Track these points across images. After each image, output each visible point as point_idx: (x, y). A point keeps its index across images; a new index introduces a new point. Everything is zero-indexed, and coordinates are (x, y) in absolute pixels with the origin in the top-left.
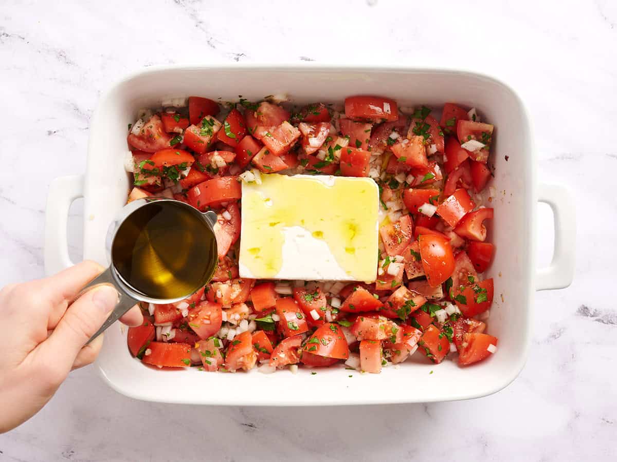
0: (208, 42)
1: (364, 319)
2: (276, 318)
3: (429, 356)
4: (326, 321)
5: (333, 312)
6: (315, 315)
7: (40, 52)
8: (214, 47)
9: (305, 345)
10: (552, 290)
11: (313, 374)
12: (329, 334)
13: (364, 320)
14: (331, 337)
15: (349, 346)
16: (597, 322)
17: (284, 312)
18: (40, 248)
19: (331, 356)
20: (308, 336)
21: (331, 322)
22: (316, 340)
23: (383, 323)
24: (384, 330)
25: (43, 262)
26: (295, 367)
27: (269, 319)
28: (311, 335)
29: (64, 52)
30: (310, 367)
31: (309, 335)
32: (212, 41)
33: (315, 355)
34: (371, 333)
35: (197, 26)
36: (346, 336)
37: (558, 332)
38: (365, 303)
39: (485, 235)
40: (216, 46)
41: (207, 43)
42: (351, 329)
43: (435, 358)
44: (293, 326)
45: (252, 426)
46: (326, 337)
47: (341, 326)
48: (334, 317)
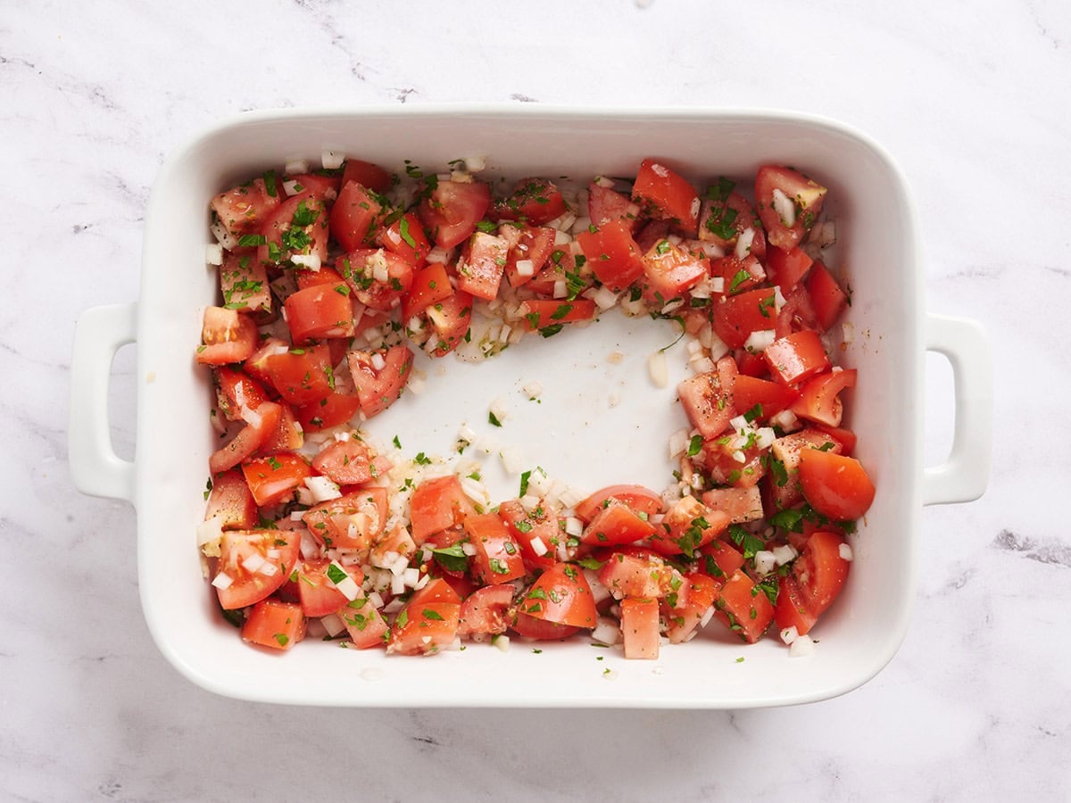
0: (354, 69)
1: (625, 557)
2: (469, 550)
3: (736, 628)
4: (558, 560)
5: (569, 544)
6: (539, 547)
7: (60, 89)
8: (363, 78)
9: (521, 601)
10: (950, 505)
11: (537, 652)
12: (562, 584)
13: (624, 561)
14: (566, 588)
15: (597, 606)
16: (1030, 560)
17: (485, 541)
18: (61, 432)
19: (566, 623)
20: (526, 586)
21: (566, 562)
22: (540, 594)
23: (657, 569)
24: (657, 581)
25: (67, 455)
26: (504, 640)
27: (456, 550)
28: (533, 583)
29: (102, 88)
30: (531, 639)
31: (529, 584)
32: (360, 69)
33: (539, 619)
34: (634, 584)
35: (333, 43)
36: (591, 587)
37: (962, 577)
38: (624, 530)
39: (839, 417)
40: (366, 77)
41: (351, 73)
42: (601, 575)
43: (745, 633)
44: (499, 567)
45: (430, 742)
46: (558, 588)
47: (583, 568)
48: (572, 553)
